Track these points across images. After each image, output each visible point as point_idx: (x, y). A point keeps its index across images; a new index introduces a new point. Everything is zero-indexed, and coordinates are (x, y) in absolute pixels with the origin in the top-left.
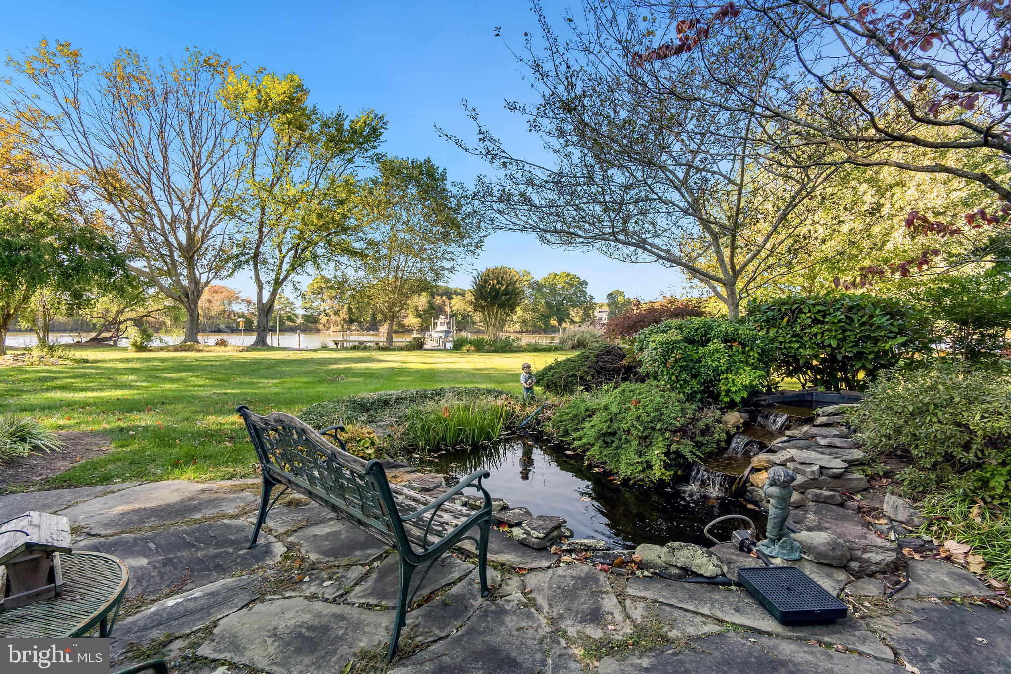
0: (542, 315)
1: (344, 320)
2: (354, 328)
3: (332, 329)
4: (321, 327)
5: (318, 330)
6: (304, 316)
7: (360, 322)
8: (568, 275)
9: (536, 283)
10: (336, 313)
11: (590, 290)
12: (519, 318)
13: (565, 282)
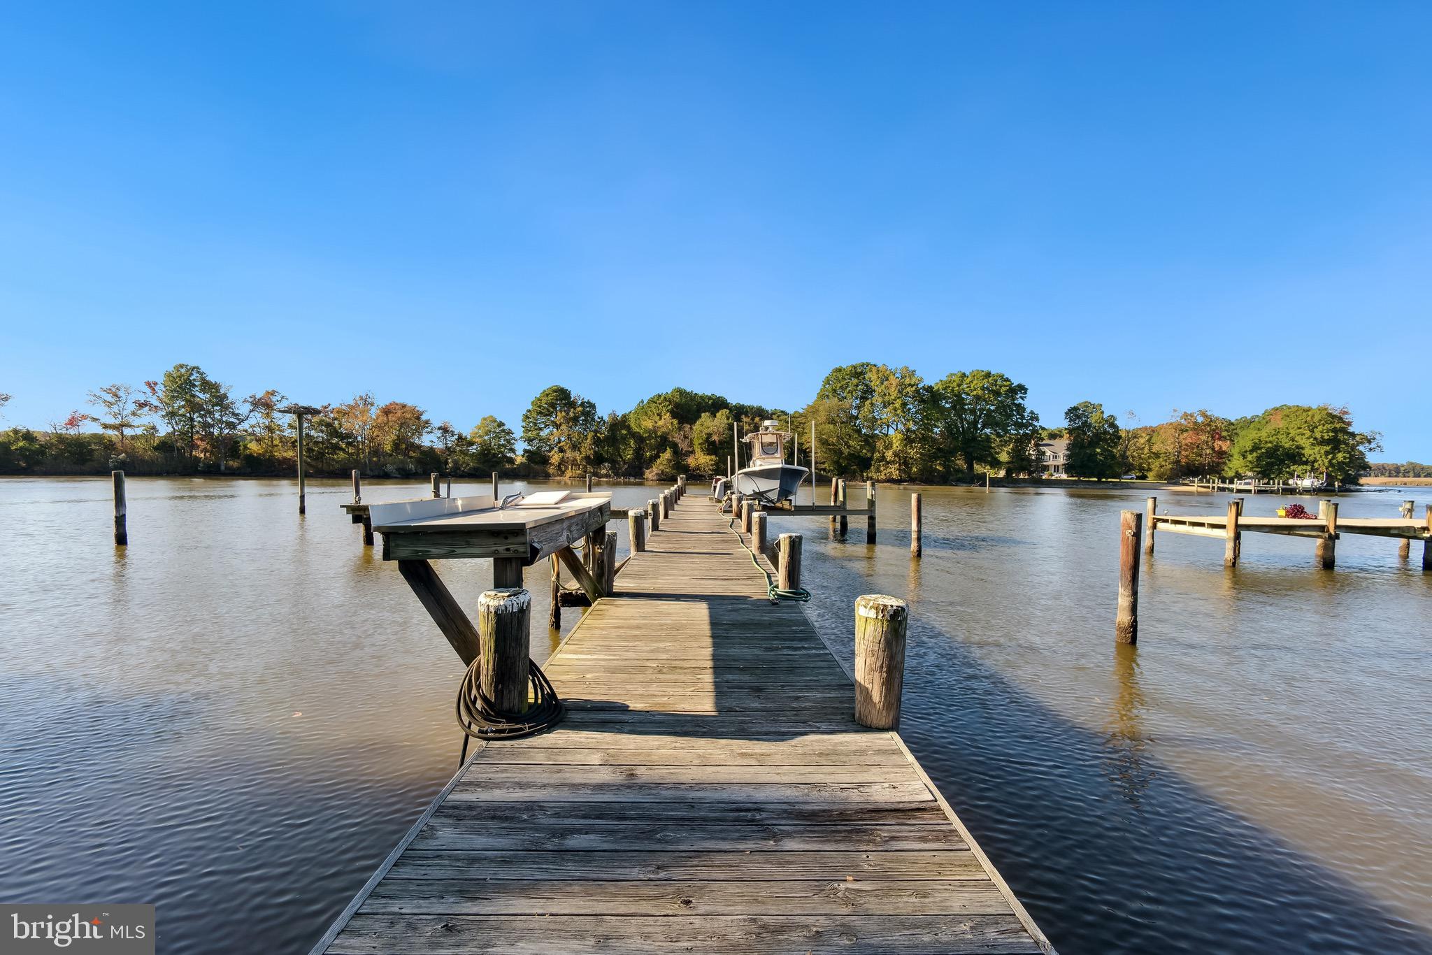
0: (939, 449)
1: (587, 458)
2: (604, 472)
3: (569, 473)
4: (551, 470)
5: (547, 476)
6: (526, 451)
7: (613, 462)
8: (988, 375)
9: (930, 389)
10: (575, 447)
11: (1030, 403)
12: (896, 454)
13: (983, 389)
